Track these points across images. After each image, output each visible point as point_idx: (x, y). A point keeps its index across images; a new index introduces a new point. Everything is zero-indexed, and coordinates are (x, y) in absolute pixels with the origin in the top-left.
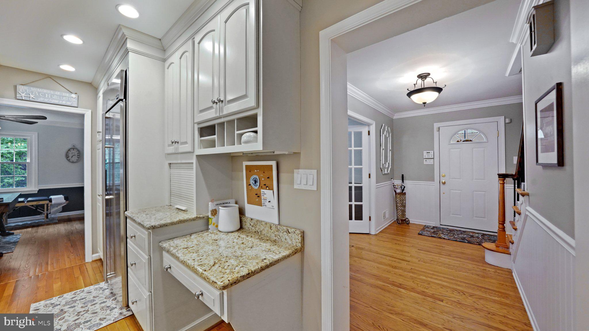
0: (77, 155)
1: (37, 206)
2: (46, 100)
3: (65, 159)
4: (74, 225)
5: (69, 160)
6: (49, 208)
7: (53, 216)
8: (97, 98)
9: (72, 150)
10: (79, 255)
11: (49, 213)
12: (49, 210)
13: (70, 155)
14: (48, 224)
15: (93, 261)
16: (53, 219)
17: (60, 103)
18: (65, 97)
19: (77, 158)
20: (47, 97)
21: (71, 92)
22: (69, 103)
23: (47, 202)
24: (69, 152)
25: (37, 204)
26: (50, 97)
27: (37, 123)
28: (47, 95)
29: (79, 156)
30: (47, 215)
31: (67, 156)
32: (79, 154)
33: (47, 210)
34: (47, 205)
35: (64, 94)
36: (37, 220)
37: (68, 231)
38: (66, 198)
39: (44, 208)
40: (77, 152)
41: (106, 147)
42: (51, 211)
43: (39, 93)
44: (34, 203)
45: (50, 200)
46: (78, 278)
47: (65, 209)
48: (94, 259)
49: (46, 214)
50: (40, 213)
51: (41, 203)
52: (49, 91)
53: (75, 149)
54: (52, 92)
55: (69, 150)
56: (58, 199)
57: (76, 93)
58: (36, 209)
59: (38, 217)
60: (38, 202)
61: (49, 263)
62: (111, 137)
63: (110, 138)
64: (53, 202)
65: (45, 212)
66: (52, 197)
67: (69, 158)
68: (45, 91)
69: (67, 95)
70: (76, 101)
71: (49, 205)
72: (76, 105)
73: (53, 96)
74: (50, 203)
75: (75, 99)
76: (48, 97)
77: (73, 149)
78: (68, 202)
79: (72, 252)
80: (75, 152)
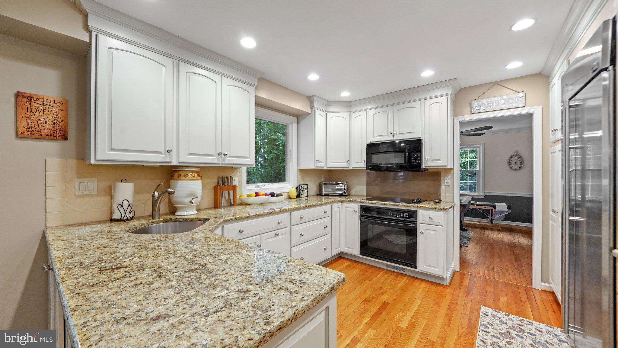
0: (520, 161)
1: (484, 210)
2: (494, 108)
3: (508, 166)
4: (517, 238)
5: (511, 168)
6: (493, 214)
7: (496, 222)
8: (549, 89)
9: (514, 157)
10: (524, 275)
11: (493, 219)
12: (493, 216)
13: (513, 162)
14: (492, 230)
15: (541, 290)
16: (496, 225)
17: (507, 107)
18: (511, 99)
19: (519, 166)
20: (494, 104)
21: (517, 92)
22: (516, 105)
23: (492, 208)
24: (512, 159)
25: (484, 208)
26: (497, 104)
27: (484, 133)
28: (494, 102)
29: (521, 163)
30: (492, 220)
31: (510, 164)
32: (521, 161)
33: (492, 216)
34: (492, 210)
35: (510, 96)
36: (483, 222)
37: (511, 242)
38: (509, 207)
39: (489, 213)
40: (520, 159)
41: (570, 148)
42: (495, 217)
43: (488, 103)
44: (482, 207)
45: (495, 207)
46: (525, 302)
47: (507, 218)
48: (544, 288)
49: (490, 219)
50: (486, 218)
51: (487, 208)
52: (496, 98)
53: (518, 155)
54: (499, 98)
55: (512, 157)
56: (502, 207)
57: (523, 91)
58: (483, 213)
59: (484, 220)
60: (485, 207)
61: (495, 270)
62: (579, 135)
63: (577, 136)
64: (497, 209)
65: (490, 217)
66: (495, 204)
67: (511, 166)
68: (493, 99)
69: (514, 96)
70: (524, 100)
71: (493, 211)
72: (523, 105)
73: (500, 102)
74: (494, 210)
75: (522, 98)
76: (496, 104)
77: (516, 156)
78: (510, 211)
79: (517, 268)
80: (518, 159)
